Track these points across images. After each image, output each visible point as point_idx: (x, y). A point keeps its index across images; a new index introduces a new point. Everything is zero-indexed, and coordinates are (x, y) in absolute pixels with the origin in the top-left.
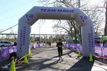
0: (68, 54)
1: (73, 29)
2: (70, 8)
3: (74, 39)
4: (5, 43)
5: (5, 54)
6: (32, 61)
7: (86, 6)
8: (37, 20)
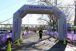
0: (48, 39)
1: (52, 21)
2: (50, 6)
3: (52, 28)
4: (4, 31)
5: (3, 39)
6: (22, 43)
7: (61, 4)
8: (26, 14)
